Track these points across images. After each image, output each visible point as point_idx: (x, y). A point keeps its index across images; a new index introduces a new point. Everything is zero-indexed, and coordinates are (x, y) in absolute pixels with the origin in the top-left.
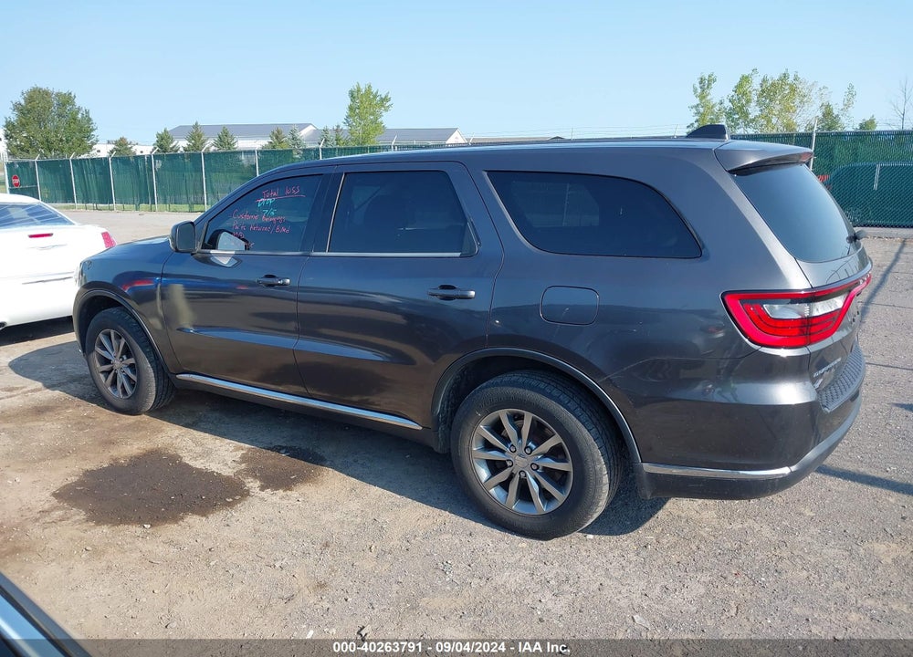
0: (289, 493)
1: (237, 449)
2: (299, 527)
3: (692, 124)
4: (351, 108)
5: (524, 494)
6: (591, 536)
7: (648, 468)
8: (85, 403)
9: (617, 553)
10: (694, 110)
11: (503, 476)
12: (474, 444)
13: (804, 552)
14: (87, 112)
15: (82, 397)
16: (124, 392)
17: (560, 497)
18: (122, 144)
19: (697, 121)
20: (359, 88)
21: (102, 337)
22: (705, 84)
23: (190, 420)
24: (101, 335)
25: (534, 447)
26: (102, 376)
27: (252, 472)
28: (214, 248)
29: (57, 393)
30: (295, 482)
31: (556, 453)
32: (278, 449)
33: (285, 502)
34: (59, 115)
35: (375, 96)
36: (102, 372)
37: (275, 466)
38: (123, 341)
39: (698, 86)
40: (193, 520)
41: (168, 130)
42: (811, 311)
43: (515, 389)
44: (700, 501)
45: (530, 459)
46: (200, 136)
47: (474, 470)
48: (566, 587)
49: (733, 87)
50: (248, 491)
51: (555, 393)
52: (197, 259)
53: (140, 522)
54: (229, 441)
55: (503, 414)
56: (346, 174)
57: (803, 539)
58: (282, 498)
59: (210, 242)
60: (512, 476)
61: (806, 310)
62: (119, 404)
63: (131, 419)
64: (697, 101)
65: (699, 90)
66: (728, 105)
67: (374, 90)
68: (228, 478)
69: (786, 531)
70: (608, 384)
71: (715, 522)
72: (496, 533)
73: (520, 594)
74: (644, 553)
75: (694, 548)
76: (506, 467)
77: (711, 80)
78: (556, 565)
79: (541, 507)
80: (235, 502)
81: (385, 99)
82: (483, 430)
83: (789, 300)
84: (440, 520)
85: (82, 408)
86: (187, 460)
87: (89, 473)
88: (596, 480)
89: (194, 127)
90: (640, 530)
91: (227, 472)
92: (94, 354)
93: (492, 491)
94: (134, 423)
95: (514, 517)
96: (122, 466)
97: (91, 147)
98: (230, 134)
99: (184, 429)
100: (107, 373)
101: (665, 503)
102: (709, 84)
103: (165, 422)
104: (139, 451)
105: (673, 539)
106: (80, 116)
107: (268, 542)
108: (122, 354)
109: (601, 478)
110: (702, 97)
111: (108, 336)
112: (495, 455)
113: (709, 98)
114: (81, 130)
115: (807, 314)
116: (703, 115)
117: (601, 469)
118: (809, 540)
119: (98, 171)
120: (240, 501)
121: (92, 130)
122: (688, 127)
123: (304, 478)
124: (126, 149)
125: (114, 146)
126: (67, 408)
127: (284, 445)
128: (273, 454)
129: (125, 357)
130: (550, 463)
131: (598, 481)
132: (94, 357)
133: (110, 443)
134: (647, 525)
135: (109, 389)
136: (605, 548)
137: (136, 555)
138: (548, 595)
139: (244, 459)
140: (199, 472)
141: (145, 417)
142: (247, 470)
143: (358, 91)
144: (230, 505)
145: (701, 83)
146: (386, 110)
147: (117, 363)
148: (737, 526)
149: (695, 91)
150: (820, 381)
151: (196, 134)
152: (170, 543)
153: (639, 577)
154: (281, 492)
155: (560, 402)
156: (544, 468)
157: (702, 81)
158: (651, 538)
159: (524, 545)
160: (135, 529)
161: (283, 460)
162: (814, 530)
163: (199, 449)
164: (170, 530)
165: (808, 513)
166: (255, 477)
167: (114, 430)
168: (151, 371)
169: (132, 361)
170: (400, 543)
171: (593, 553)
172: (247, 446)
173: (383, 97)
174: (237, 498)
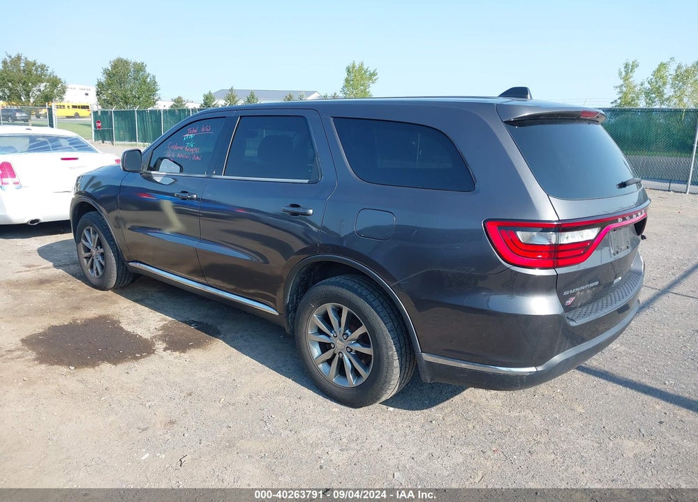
0: (182, 354)
1: (162, 320)
2: (177, 379)
3: (616, 101)
4: (347, 80)
5: (341, 370)
6: (391, 409)
7: (427, 357)
8: (75, 279)
9: (406, 423)
10: (618, 90)
11: (328, 355)
12: (309, 329)
13: (561, 440)
14: (154, 77)
15: (74, 275)
16: (98, 273)
17: (365, 374)
18: (179, 101)
19: (620, 98)
20: (354, 64)
21: (85, 232)
22: (629, 68)
23: (139, 297)
24: (85, 230)
25: (349, 333)
26: (85, 260)
27: (162, 338)
28: (158, 170)
29: (60, 271)
30: (190, 347)
31: (363, 340)
32: (190, 323)
33: (177, 360)
34: (134, 79)
35: (366, 72)
36: (86, 258)
37: (182, 335)
38: (97, 236)
39: (623, 70)
40: (106, 367)
41: (212, 92)
42: (558, 239)
43: (337, 288)
44: (493, 392)
45: (346, 343)
46: (234, 98)
47: (308, 348)
48: (353, 445)
49: (652, 72)
50: (154, 350)
51: (365, 293)
52: (144, 178)
53: (69, 365)
54: (159, 314)
55: (329, 307)
56: (241, 117)
57: (565, 430)
58: (176, 358)
59: (155, 166)
60: (334, 355)
61: (553, 238)
62: (95, 281)
63: (99, 293)
64: (621, 82)
65: (624, 73)
66: (647, 85)
67: (365, 67)
68: (146, 340)
69: (555, 422)
70: (398, 288)
71: (497, 411)
72: (320, 399)
73: (315, 445)
74: (428, 427)
75: (471, 426)
76: (331, 348)
77: (635, 65)
78: (354, 427)
79: (351, 381)
80: (142, 357)
81: (374, 74)
82: (316, 319)
83: (541, 229)
84: (282, 385)
85: (70, 283)
86: (123, 325)
87: (53, 328)
88: (388, 363)
89: (230, 90)
90: (433, 409)
91: (146, 335)
92: (81, 244)
93: (320, 366)
94: (101, 296)
95: (334, 388)
96: (77, 325)
97: (155, 103)
98: (256, 96)
99: (133, 303)
100: (88, 258)
101: (464, 390)
102: (632, 69)
103: (122, 297)
104: (95, 316)
105: (455, 418)
106: (149, 80)
107: (150, 388)
108: (97, 245)
109: (393, 362)
110: (626, 79)
111: (89, 230)
112: (323, 339)
113: (631, 80)
114: (149, 90)
115: (554, 242)
116: (626, 94)
117: (392, 355)
118: (570, 430)
119: (153, 119)
120: (144, 357)
121: (156, 90)
122: (612, 103)
123: (198, 344)
124: (182, 105)
125: (173, 103)
126: (61, 282)
127: (197, 320)
128: (185, 326)
129: (99, 247)
130: (358, 347)
131: (390, 364)
132: (81, 246)
133: (78, 308)
134: (441, 405)
135: (89, 270)
136: (398, 419)
137: (54, 387)
138: (337, 449)
139: (164, 328)
140: (128, 334)
141: (110, 292)
142: (162, 336)
143: (354, 67)
144: (136, 359)
145: (625, 67)
146: (373, 82)
147: (94, 252)
148: (514, 414)
149: (620, 74)
150: (573, 299)
151: (231, 95)
152: (81, 381)
153: (414, 445)
154: (177, 353)
155: (366, 300)
156: (356, 352)
157: (626, 66)
158: (439, 415)
159: (336, 410)
160: (64, 369)
161: (191, 331)
162: (577, 424)
163: (136, 318)
164: (88, 373)
165: (580, 409)
166: (164, 341)
167: (85, 300)
168: (113, 259)
169: (102, 250)
170: (244, 398)
171: (388, 421)
172: (170, 319)
173: (372, 72)
174: (144, 354)
